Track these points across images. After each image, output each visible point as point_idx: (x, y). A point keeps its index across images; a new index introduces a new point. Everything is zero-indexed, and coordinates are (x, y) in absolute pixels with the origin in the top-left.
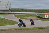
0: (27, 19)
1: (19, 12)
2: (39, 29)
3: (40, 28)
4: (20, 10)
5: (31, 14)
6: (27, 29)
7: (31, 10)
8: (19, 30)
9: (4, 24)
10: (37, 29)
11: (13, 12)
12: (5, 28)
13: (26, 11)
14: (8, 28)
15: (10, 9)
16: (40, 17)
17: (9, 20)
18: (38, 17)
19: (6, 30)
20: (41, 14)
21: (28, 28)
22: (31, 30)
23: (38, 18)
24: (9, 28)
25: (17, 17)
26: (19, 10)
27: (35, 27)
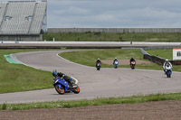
2: (153, 100)
3: (155, 98)
4: (81, 34)
5: (120, 48)
6: (108, 103)
7: (120, 34)
8: (76, 106)
9: (23, 88)
11: (54, 43)
12: (27, 102)
13: (102, 37)
14: (35, 101)
15: (42, 32)
16: (153, 57)
17: (40, 70)
18: (146, 57)
19: (28, 109)
20: (157, 48)
21: (110, 98)
22: (124, 105)
23: (148, 63)
24: (41, 101)
25: (70, 59)
26: (76, 34)
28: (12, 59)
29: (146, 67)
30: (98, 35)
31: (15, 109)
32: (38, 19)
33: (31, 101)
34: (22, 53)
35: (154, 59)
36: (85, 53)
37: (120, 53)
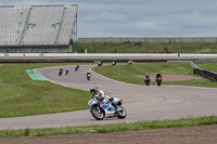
1: (115, 52)
3: (207, 121)
4: (119, 44)
5: (165, 61)
6: (152, 127)
7: (164, 44)
9: (50, 109)
10: (193, 125)
11: (86, 55)
13: (143, 48)
14: (64, 126)
16: (205, 72)
17: (70, 89)
18: (196, 72)
19: (55, 134)
20: (209, 61)
21: (154, 122)
22: (169, 130)
25: (105, 75)
26: (112, 45)
27: (184, 117)
28: (37, 75)
29: (197, 84)
30: (138, 45)
31: (39, 135)
32: (67, 27)
33: (59, 126)
35: (206, 74)
36: (124, 68)
37: (166, 67)
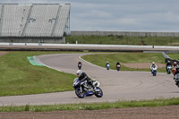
0: (128, 69)
1: (101, 43)
2: (174, 104)
3: (176, 101)
4: (104, 37)
5: (142, 51)
6: (130, 106)
7: (141, 38)
8: (98, 108)
9: (46, 90)
10: (164, 105)
11: (77, 45)
12: (49, 104)
13: (124, 41)
14: (58, 103)
15: (65, 34)
17: (63, 73)
19: (51, 110)
21: (132, 101)
22: (145, 108)
24: (63, 103)
25: (93, 62)
26: (98, 37)
28: (36, 61)
30: (120, 38)
31: (37, 111)
32: (62, 22)
33: (53, 103)
34: (45, 55)
36: (108, 57)
37: (142, 57)
